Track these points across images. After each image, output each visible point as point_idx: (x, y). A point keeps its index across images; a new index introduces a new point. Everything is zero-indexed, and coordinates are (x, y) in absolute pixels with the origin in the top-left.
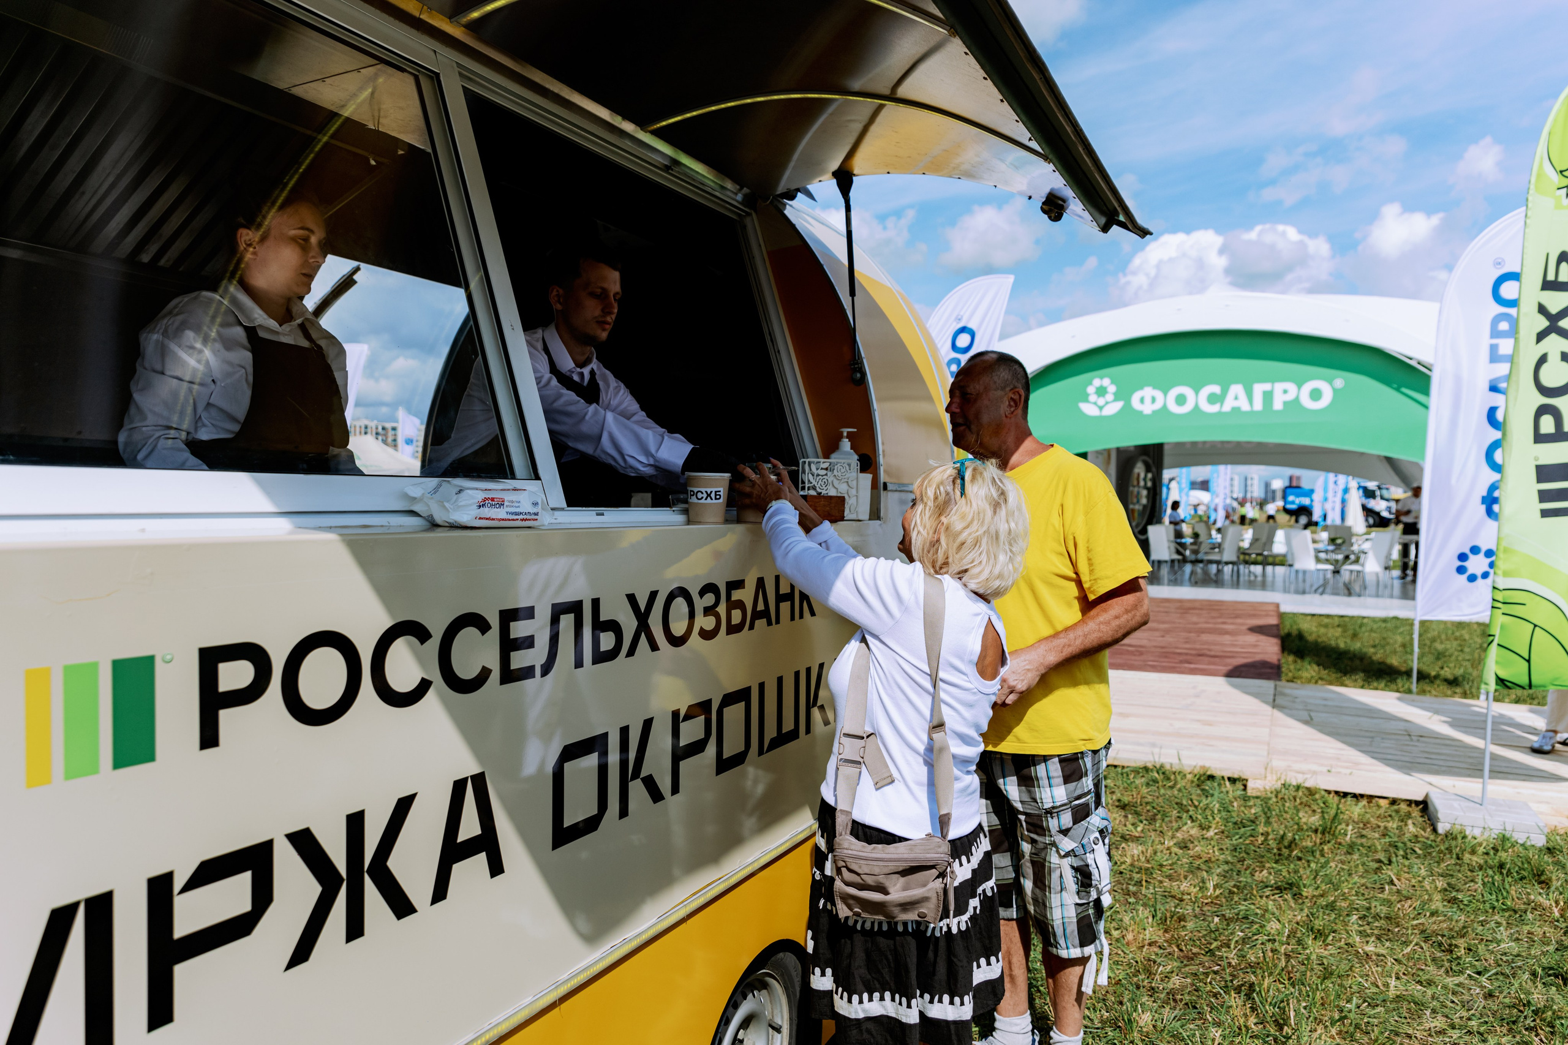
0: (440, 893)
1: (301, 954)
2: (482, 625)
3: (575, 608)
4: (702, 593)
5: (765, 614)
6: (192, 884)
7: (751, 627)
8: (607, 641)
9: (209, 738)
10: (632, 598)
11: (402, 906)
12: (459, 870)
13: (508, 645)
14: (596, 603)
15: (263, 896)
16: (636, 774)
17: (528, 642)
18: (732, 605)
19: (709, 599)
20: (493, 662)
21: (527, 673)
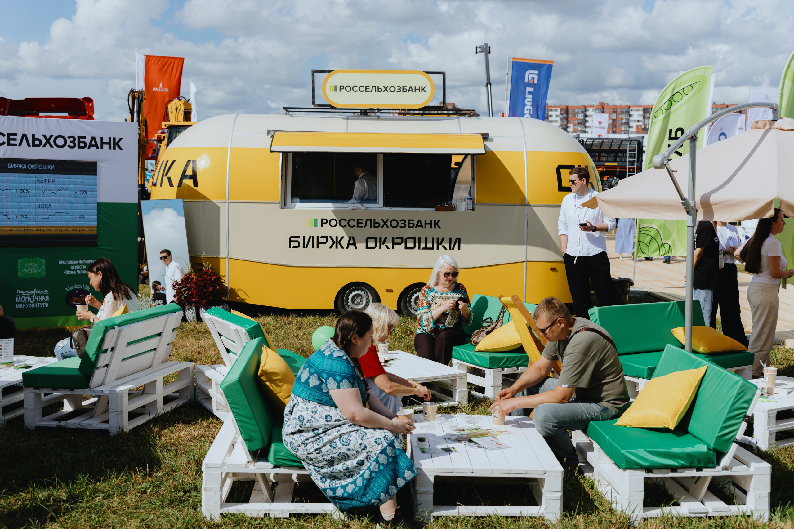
0: (347, 248)
1: (331, 247)
2: (354, 220)
3: (371, 220)
4: (401, 221)
5: (421, 226)
6: (320, 238)
7: (416, 227)
8: (377, 225)
9: (322, 226)
10: (383, 220)
11: (342, 247)
12: (350, 246)
13: (358, 223)
14: (374, 220)
15: (327, 241)
16: (383, 244)
17: (362, 223)
18: (409, 224)
19: (403, 222)
20: (356, 225)
21: (362, 227)
